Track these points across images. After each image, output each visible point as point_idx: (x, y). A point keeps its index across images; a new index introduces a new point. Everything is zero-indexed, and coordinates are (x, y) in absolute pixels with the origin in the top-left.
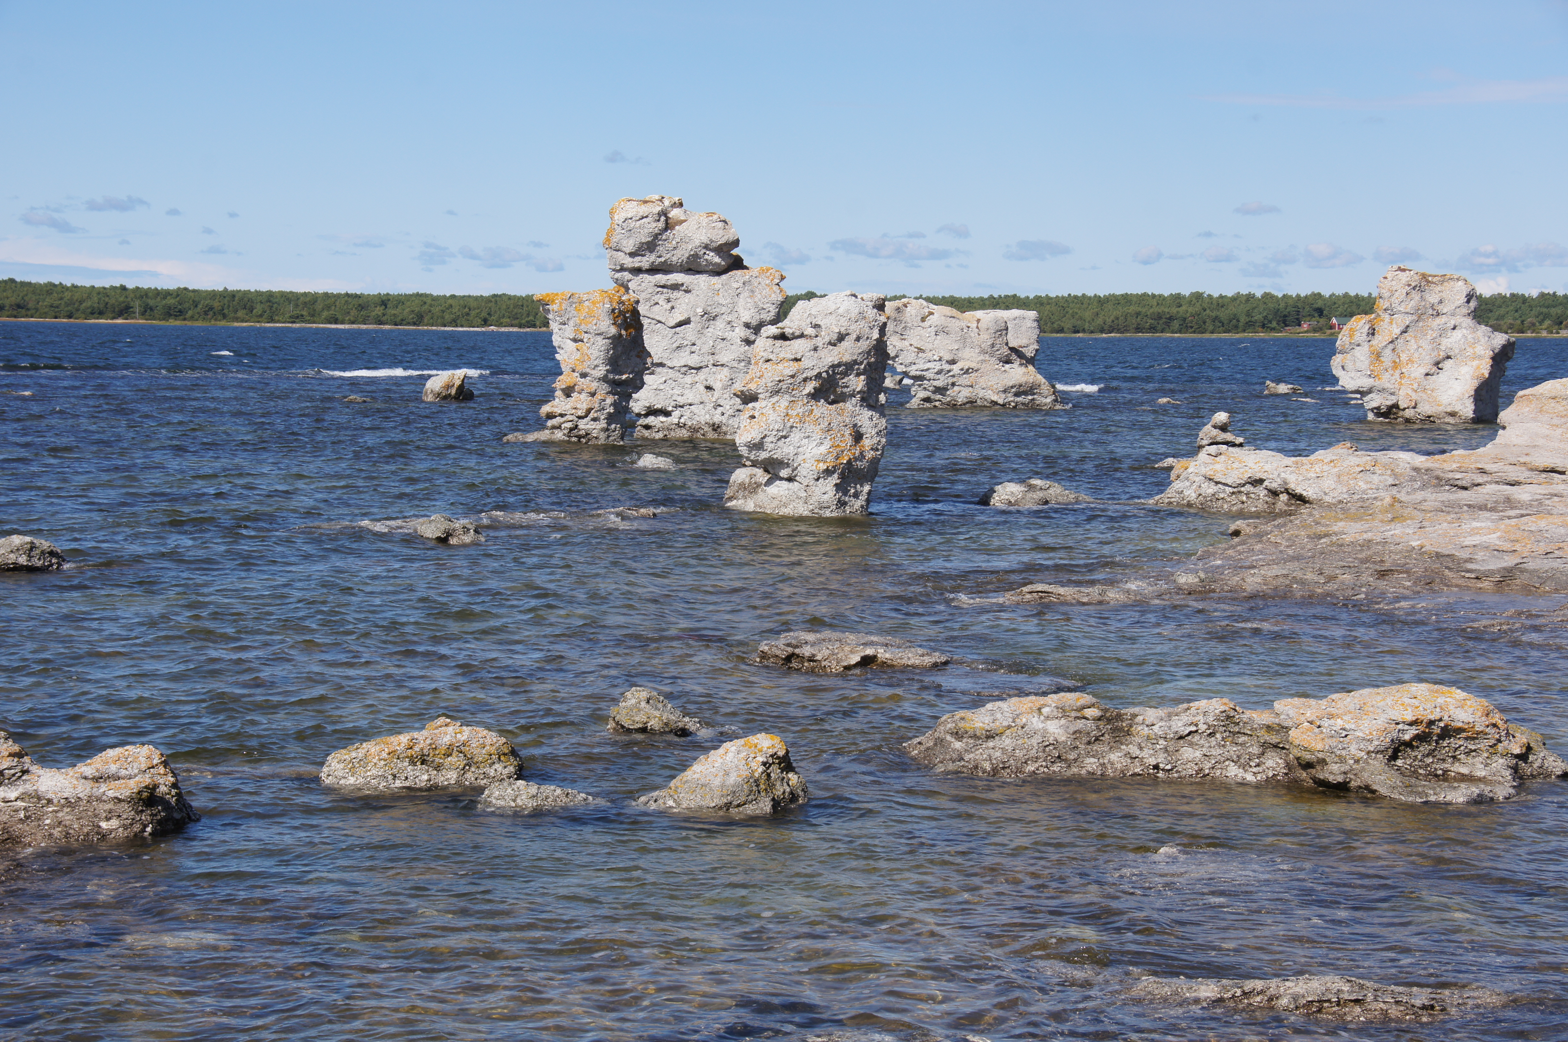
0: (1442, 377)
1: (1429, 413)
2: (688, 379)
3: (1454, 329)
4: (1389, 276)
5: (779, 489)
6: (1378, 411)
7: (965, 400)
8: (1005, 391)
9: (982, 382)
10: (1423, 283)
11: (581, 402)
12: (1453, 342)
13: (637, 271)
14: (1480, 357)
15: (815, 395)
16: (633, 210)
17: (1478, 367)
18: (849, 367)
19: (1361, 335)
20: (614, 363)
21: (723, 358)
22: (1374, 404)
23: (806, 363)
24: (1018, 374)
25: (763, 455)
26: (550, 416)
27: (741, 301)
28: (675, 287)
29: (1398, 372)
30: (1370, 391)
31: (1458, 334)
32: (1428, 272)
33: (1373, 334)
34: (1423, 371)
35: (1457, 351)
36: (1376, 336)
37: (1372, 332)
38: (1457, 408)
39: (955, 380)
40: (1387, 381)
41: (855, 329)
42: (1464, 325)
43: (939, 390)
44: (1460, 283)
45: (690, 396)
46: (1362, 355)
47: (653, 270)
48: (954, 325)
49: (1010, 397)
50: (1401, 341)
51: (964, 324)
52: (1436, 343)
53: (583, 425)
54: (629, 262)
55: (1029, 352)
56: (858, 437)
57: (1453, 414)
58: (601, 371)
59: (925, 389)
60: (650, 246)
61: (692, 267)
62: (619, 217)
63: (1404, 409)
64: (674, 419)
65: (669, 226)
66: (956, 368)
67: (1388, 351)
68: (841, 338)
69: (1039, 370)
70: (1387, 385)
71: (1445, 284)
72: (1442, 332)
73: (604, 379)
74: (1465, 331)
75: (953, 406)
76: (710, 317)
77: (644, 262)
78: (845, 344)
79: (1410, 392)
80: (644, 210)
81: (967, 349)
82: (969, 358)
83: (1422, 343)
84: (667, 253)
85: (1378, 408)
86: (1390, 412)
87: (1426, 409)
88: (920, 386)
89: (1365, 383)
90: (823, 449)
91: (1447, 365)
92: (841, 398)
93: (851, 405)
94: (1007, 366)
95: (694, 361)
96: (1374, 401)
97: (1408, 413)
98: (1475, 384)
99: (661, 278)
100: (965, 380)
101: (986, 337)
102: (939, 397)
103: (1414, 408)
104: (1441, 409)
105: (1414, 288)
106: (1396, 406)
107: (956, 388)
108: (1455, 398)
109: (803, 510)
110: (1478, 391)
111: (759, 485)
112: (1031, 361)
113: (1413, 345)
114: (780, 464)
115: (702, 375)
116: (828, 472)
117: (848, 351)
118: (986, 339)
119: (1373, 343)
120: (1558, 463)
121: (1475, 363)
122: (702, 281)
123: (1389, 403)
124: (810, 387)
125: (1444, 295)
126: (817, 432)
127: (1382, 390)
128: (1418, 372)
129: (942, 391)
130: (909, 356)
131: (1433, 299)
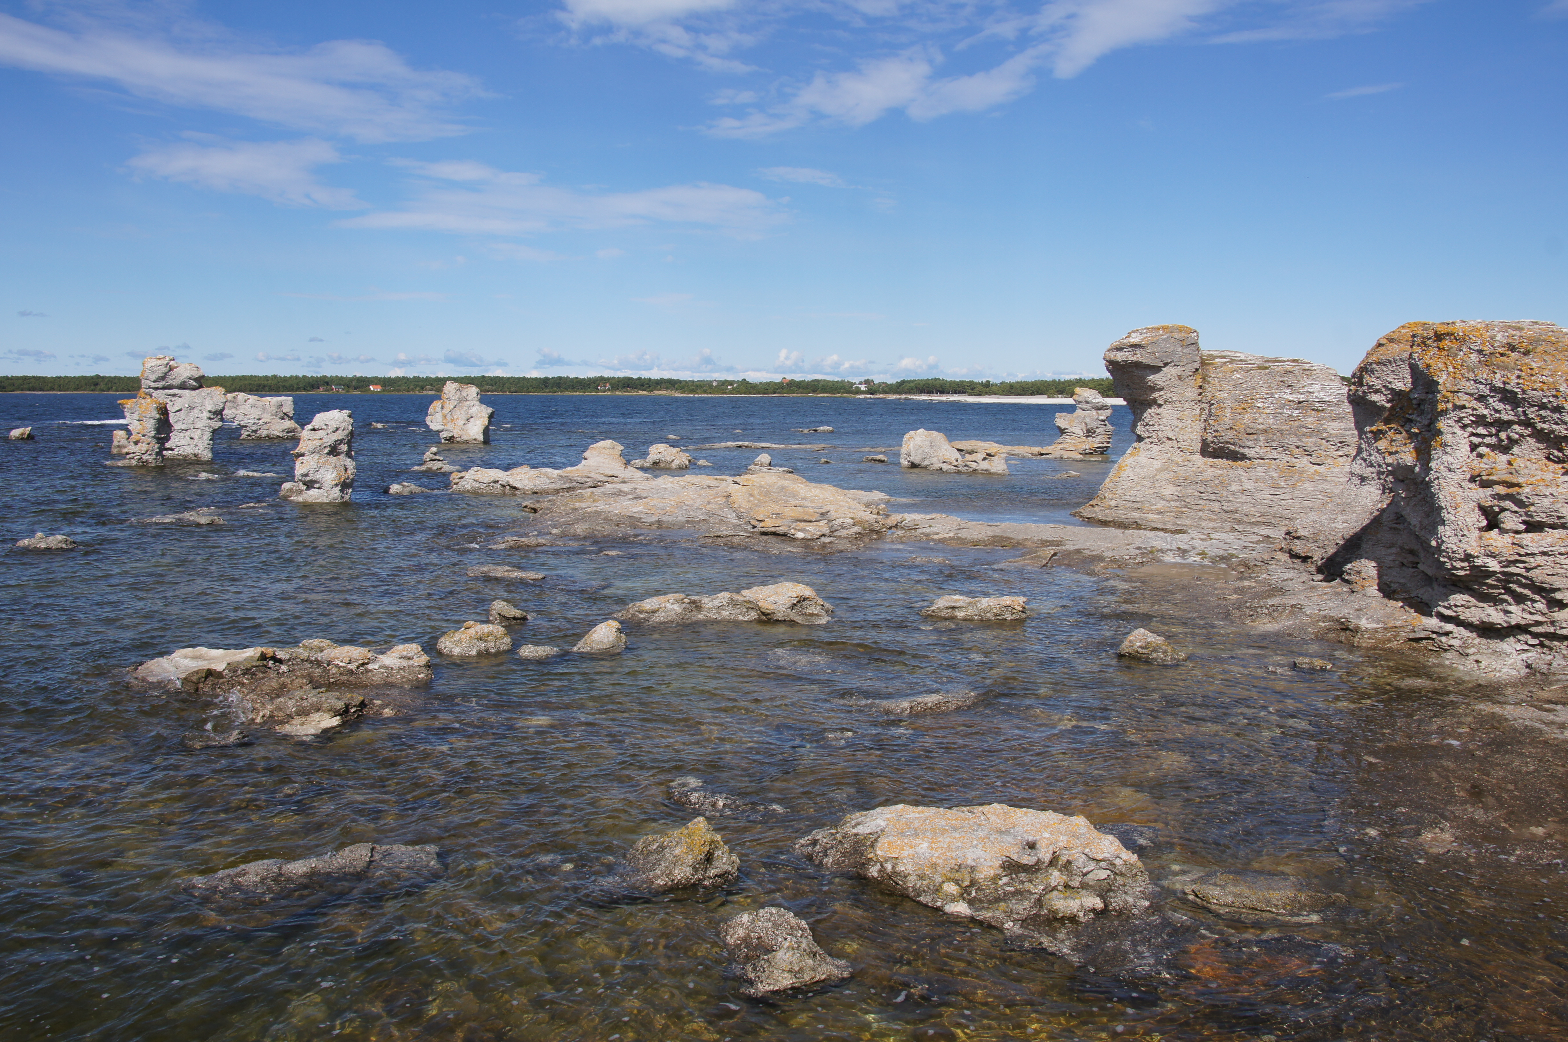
0: (470, 425)
2: (182, 435)
3: (473, 406)
5: (313, 492)
6: (446, 439)
7: (266, 435)
8: (282, 431)
9: (272, 427)
10: (460, 389)
11: (143, 447)
12: (473, 410)
13: (156, 389)
14: (484, 417)
15: (329, 454)
16: (154, 362)
17: (483, 421)
18: (341, 441)
19: (438, 409)
20: (158, 430)
21: (198, 425)
23: (325, 440)
24: (288, 424)
25: (308, 479)
26: (128, 453)
27: (207, 401)
28: (174, 395)
29: (453, 423)
30: (442, 430)
31: (475, 408)
34: (463, 423)
35: (475, 415)
36: (444, 409)
37: (442, 408)
38: (477, 437)
39: (260, 427)
40: (449, 426)
41: (343, 425)
42: (477, 405)
43: (254, 431)
44: (474, 389)
45: (183, 442)
46: (439, 416)
47: (164, 388)
48: (259, 404)
49: (285, 434)
50: (453, 411)
51: (263, 403)
52: (467, 412)
53: (145, 457)
54: (153, 385)
55: (291, 414)
56: (346, 470)
57: (475, 440)
58: (153, 433)
59: (248, 431)
60: (163, 378)
61: (183, 386)
62: (148, 365)
63: (456, 438)
64: (176, 452)
65: (171, 369)
66: (261, 422)
67: (448, 415)
68: (337, 429)
69: (297, 422)
70: (449, 428)
71: (468, 389)
72: (469, 407)
73: (154, 437)
74: (477, 407)
75: (260, 438)
76: (191, 408)
77: (160, 384)
78: (339, 432)
79: (458, 431)
80: (160, 362)
81: (265, 414)
82: (267, 417)
83: (461, 411)
84: (170, 381)
85: (446, 437)
86: (451, 439)
87: (465, 438)
88: (246, 429)
89: (440, 427)
90: (334, 475)
91: (472, 420)
92: (338, 454)
93: (342, 457)
94: (283, 421)
95: (184, 427)
96: (444, 435)
97: (458, 439)
98: (482, 428)
99: (167, 391)
100: (265, 427)
102: (254, 434)
103: (460, 437)
104: (471, 437)
105: (457, 391)
106: (453, 436)
107: (261, 430)
108: (475, 433)
109: (325, 500)
110: (483, 430)
111: (302, 491)
112: (291, 418)
113: (458, 412)
114: (316, 482)
115: (188, 433)
116: (337, 485)
117: (340, 435)
118: (274, 409)
119: (442, 411)
120: (615, 473)
121: (482, 419)
122: (187, 393)
123: (450, 435)
124: (327, 450)
125: (468, 393)
126: (330, 468)
127: (447, 430)
128: (461, 423)
129: (255, 431)
130: (240, 417)
131: (465, 394)
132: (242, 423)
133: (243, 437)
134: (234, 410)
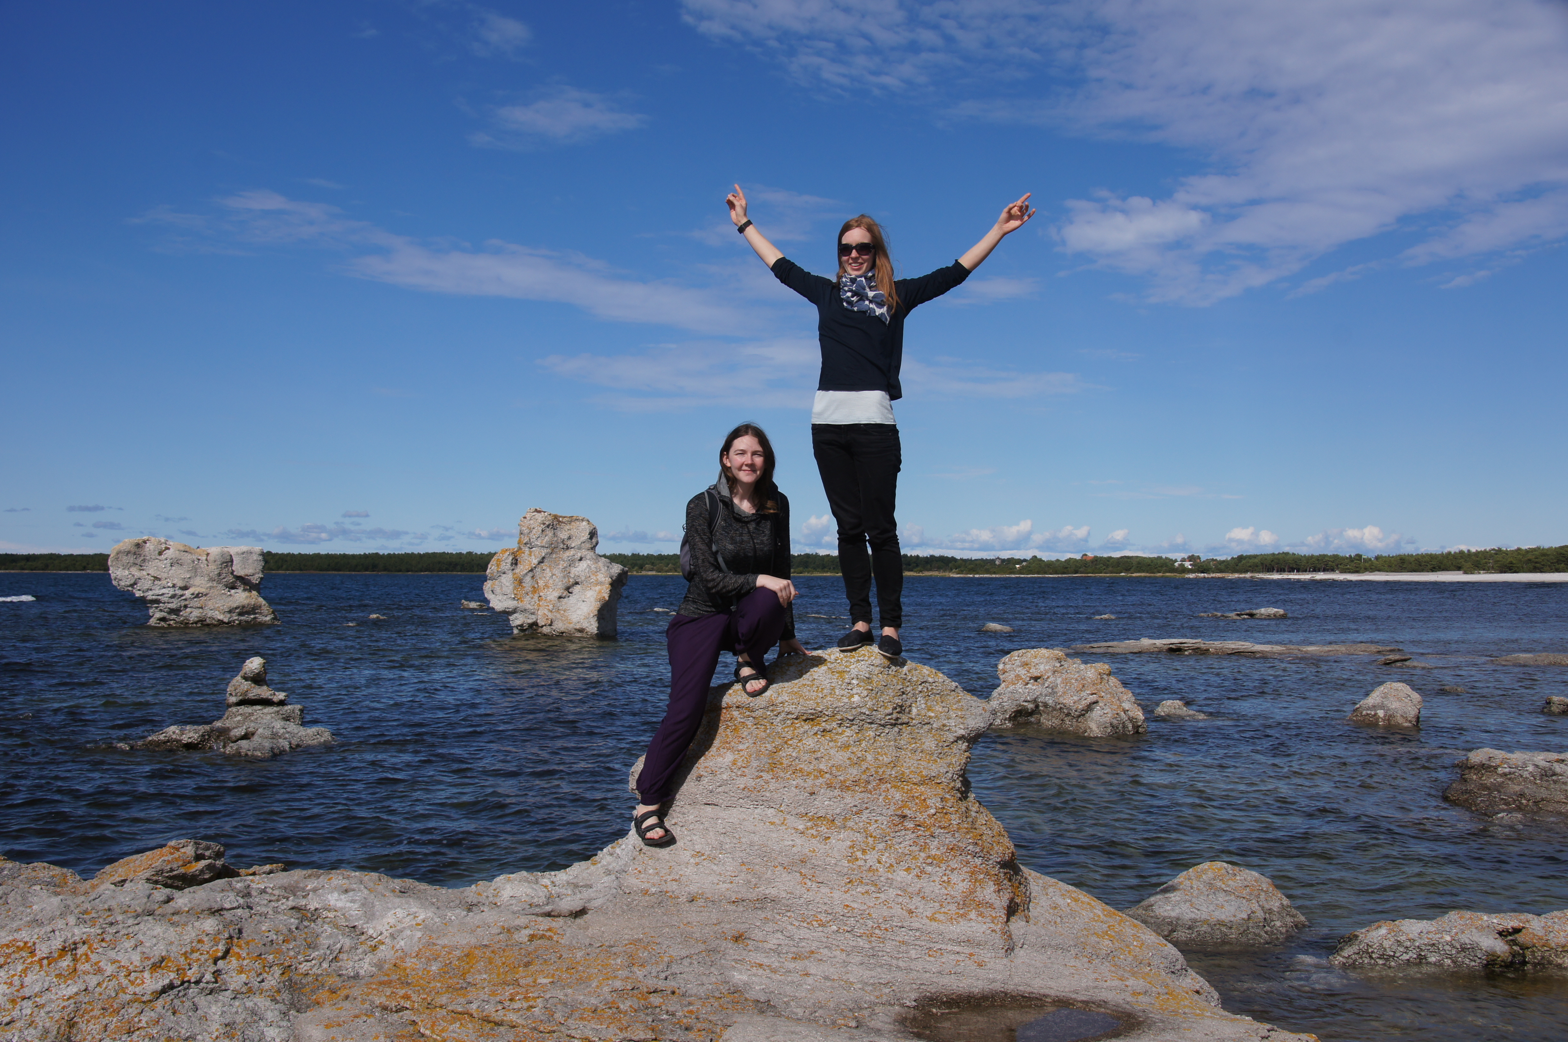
0: (572, 599)
1: (562, 630)
3: (581, 559)
4: (528, 516)
6: (521, 628)
7: (196, 619)
8: (230, 612)
9: (210, 604)
10: (555, 523)
12: (580, 570)
14: (601, 583)
17: (600, 592)
19: (506, 565)
22: (518, 622)
24: (241, 597)
29: (536, 596)
30: (514, 611)
31: (583, 565)
32: (559, 514)
33: (516, 564)
34: (557, 594)
35: (583, 578)
36: (519, 565)
37: (515, 562)
38: (585, 625)
39: (187, 603)
40: (527, 603)
42: (588, 557)
43: (172, 611)
44: (584, 523)
46: (507, 581)
48: (187, 558)
49: (235, 617)
50: (538, 570)
51: (194, 557)
52: (566, 571)
55: (255, 580)
57: (581, 630)
59: (161, 611)
63: (542, 627)
66: (188, 593)
67: (528, 579)
69: (262, 594)
70: (528, 607)
71: (573, 523)
72: (572, 563)
74: (589, 562)
75: (185, 625)
79: (546, 612)
81: (198, 578)
82: (200, 584)
83: (556, 571)
85: (521, 626)
86: (531, 630)
87: (559, 626)
88: (157, 608)
89: (510, 604)
91: (576, 589)
94: (233, 591)
96: (517, 620)
97: (546, 630)
98: (598, 605)
100: (196, 603)
101: (214, 567)
102: (174, 617)
103: (550, 625)
104: (571, 626)
105: (548, 526)
106: (535, 624)
107: (188, 610)
108: (582, 617)
110: (599, 611)
112: (254, 587)
113: (548, 573)
118: (213, 569)
119: (517, 571)
121: (598, 588)
123: (530, 621)
125: (572, 532)
127: (524, 611)
128: (552, 595)
129: (176, 611)
130: (146, 584)
131: (563, 535)
132: (150, 596)
133: (152, 622)
134: (135, 571)
